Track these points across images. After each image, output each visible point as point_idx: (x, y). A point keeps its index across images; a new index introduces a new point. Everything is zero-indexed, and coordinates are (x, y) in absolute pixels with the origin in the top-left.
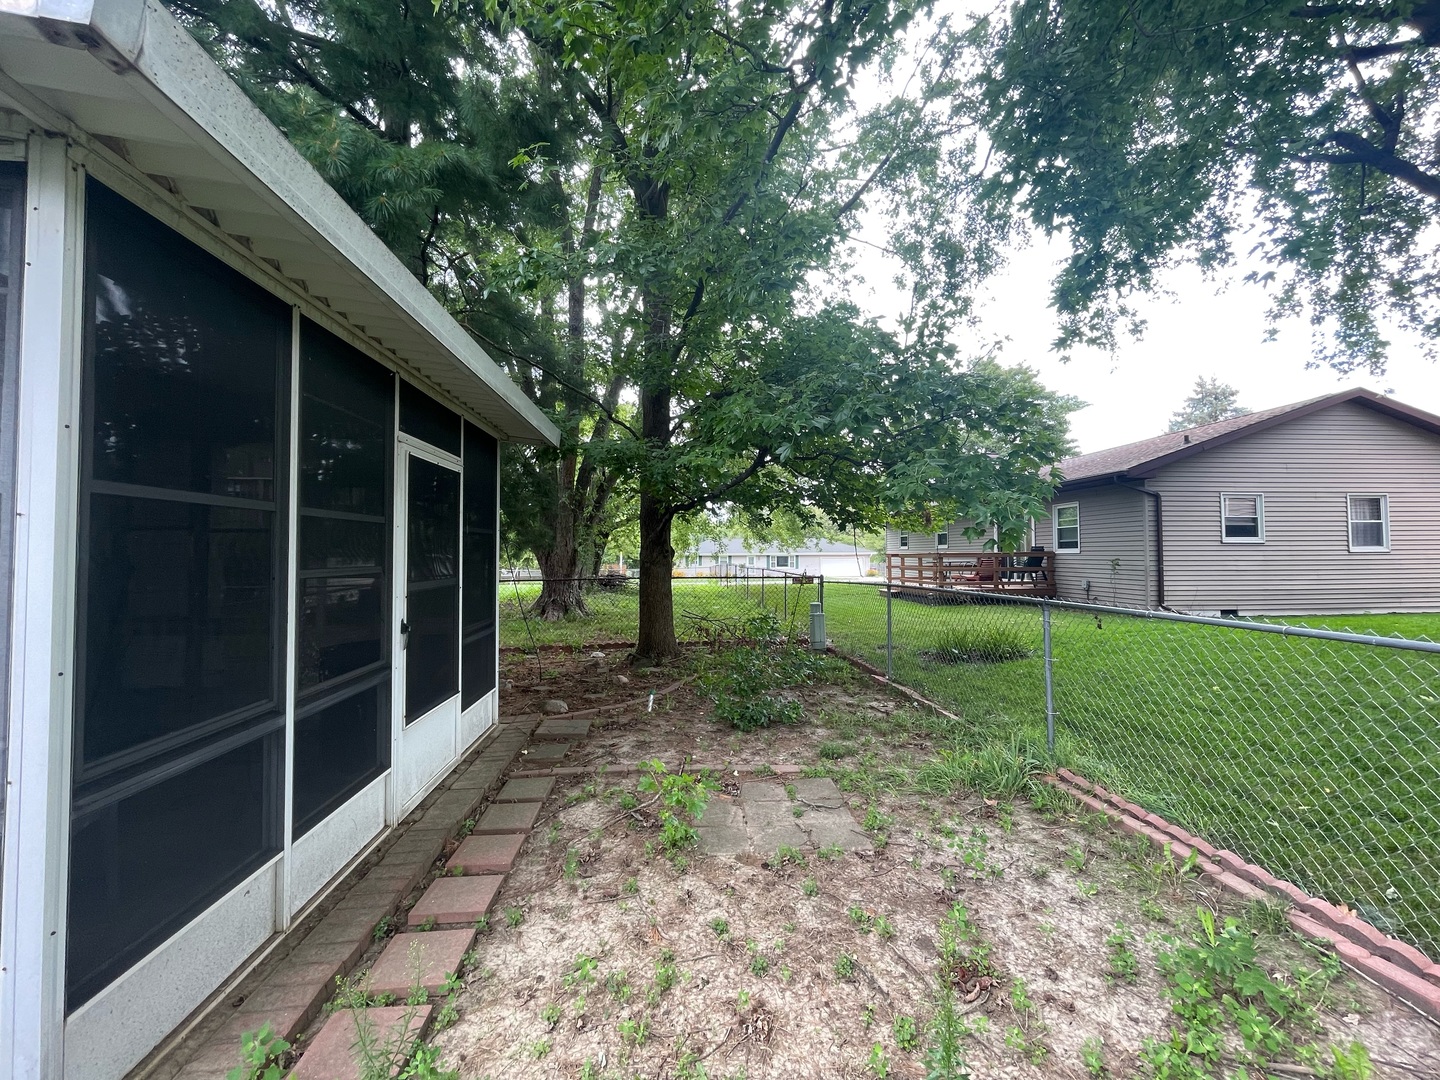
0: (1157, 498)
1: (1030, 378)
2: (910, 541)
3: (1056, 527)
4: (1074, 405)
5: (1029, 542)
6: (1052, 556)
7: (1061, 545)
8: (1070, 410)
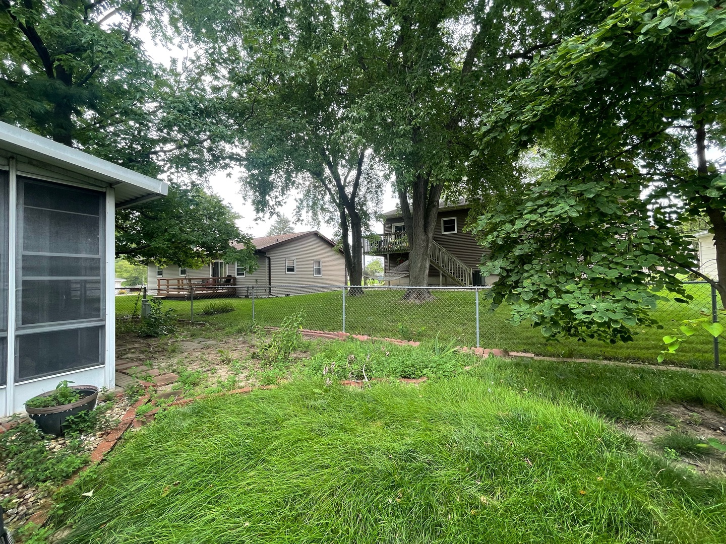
0: (269, 258)
1: (221, 201)
2: (164, 273)
3: (236, 268)
4: (239, 217)
5: (225, 272)
6: (235, 279)
7: (238, 275)
8: (236, 218)
